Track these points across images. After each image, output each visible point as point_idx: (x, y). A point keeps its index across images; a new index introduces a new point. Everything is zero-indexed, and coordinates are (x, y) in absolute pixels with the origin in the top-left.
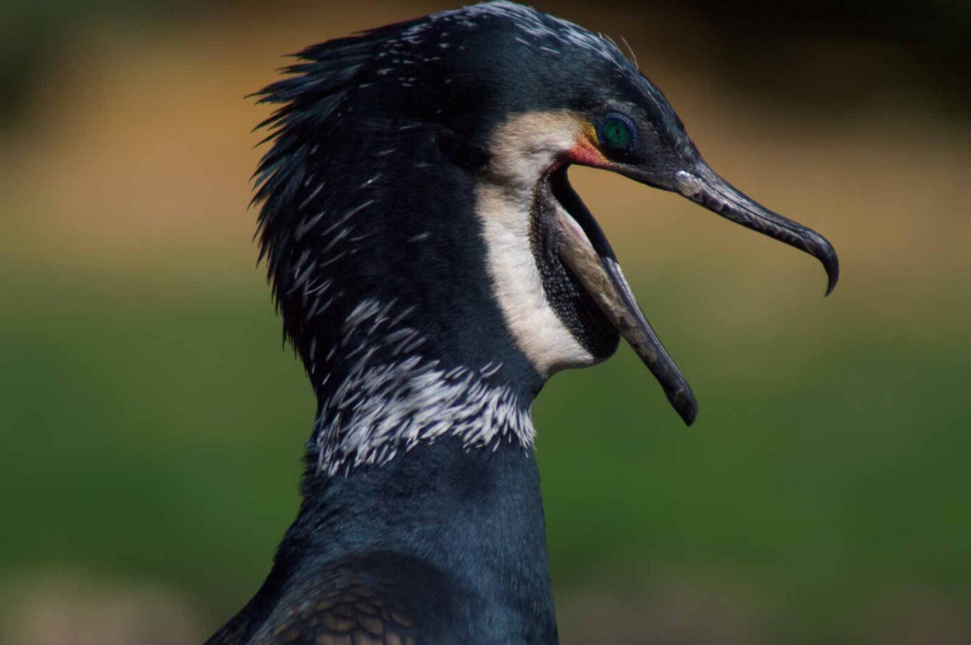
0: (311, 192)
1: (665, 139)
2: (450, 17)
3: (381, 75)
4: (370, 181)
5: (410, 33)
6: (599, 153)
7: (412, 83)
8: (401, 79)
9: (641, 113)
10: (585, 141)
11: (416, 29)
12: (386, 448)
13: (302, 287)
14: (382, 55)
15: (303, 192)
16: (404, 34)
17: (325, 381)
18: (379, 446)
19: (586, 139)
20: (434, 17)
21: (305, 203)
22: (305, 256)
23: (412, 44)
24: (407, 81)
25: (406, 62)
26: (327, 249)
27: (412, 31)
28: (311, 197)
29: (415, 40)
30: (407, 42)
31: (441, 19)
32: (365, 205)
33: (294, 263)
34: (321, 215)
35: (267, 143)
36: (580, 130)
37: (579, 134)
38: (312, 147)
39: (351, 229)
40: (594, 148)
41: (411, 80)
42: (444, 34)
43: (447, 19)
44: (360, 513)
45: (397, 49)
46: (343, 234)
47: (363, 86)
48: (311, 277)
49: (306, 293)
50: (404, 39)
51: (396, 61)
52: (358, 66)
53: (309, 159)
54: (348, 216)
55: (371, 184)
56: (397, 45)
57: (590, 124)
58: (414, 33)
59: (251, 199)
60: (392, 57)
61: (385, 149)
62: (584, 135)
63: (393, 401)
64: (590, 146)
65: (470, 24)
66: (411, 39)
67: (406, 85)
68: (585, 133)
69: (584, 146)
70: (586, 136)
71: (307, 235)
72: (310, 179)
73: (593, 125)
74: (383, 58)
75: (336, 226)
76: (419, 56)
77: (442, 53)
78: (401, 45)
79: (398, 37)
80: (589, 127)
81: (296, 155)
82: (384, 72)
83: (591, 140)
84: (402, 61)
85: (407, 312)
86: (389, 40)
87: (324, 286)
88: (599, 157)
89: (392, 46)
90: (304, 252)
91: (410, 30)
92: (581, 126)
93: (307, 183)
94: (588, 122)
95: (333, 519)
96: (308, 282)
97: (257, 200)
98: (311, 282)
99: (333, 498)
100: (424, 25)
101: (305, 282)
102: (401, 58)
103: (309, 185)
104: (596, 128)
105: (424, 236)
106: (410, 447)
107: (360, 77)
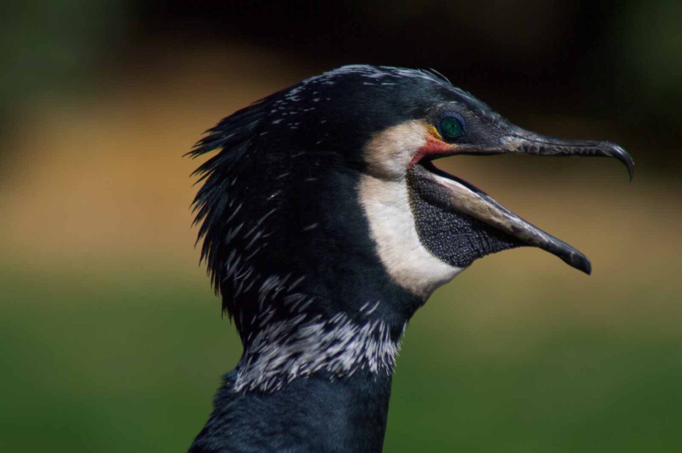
0: (234, 211)
1: (484, 120)
2: (317, 80)
3: (275, 124)
4: (273, 196)
5: (291, 95)
6: (444, 143)
7: (297, 126)
8: (290, 124)
9: (463, 106)
10: (431, 137)
11: (295, 91)
12: (275, 379)
13: (233, 275)
14: (273, 111)
15: (228, 211)
16: (287, 95)
17: (250, 337)
18: (270, 377)
19: (432, 136)
20: (306, 82)
21: (230, 219)
22: (233, 254)
23: (295, 101)
24: (294, 125)
25: (292, 113)
26: (247, 248)
27: (292, 93)
28: (235, 213)
29: (296, 99)
30: (290, 101)
31: (311, 83)
32: (271, 212)
33: (225, 260)
34: (242, 225)
35: (200, 182)
36: (426, 131)
37: (426, 134)
38: (231, 181)
39: (263, 231)
40: (438, 140)
41: (296, 124)
42: (315, 93)
43: (315, 82)
44: (246, 424)
45: (283, 106)
46: (258, 235)
47: (262, 134)
48: (238, 268)
49: (236, 279)
50: (288, 99)
51: (284, 114)
52: (256, 122)
53: (230, 189)
54: (260, 222)
55: (274, 197)
56: (283, 103)
57: (431, 125)
58: (295, 93)
59: (193, 220)
60: (282, 111)
61: (282, 174)
62: (429, 134)
63: (284, 345)
64: (435, 140)
65: (331, 83)
66: (293, 98)
67: (293, 128)
68: (430, 133)
69: (432, 141)
70: (431, 134)
71: (233, 240)
72: (232, 202)
73: (433, 125)
74: (274, 113)
75: (253, 230)
76: (300, 109)
77: (316, 104)
78: (286, 103)
79: (284, 98)
80: (431, 127)
81: (220, 186)
82: (277, 122)
83: (436, 136)
84: (288, 113)
85: (300, 280)
86: (277, 101)
87: (247, 274)
88: (445, 145)
89: (280, 104)
90: (232, 252)
91: (291, 92)
92: (425, 128)
93: (231, 205)
94: (429, 124)
95: (227, 426)
96: (236, 272)
97: (197, 220)
98: (238, 271)
99: (230, 410)
100: (300, 87)
101: (234, 273)
102: (288, 112)
103: (232, 206)
104: (436, 127)
105: (314, 226)
106: (291, 379)
107: (259, 129)
